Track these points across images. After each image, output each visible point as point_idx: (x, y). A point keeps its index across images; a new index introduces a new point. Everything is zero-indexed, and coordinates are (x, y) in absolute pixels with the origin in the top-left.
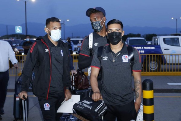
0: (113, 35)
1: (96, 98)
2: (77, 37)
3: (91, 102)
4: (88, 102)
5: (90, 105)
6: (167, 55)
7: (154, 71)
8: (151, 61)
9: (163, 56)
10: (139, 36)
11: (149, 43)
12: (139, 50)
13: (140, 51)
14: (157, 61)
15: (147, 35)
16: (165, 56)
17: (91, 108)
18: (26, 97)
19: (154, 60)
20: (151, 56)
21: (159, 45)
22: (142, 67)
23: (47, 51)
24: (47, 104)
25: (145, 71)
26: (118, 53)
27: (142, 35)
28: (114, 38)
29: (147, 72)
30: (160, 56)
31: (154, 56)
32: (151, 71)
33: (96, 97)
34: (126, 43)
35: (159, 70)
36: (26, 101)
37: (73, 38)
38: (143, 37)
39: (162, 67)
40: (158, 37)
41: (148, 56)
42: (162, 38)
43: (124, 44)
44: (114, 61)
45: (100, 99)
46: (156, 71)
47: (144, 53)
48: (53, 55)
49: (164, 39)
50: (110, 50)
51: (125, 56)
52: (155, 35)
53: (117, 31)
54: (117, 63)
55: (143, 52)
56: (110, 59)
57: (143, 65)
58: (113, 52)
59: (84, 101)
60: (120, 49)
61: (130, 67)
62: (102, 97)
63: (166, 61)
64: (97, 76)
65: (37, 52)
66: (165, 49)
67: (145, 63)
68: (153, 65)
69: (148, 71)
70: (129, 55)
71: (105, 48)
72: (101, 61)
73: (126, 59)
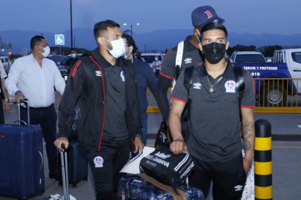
0: (213, 49)
1: (177, 150)
2: (153, 52)
3: (169, 156)
4: (163, 156)
5: (167, 160)
6: (297, 79)
7: (275, 106)
8: (271, 89)
9: (291, 81)
10: (252, 48)
11: (269, 60)
12: (251, 71)
13: (253, 74)
14: (280, 90)
15: (266, 47)
16: (295, 82)
17: (167, 165)
18: (67, 146)
19: (276, 88)
20: (271, 81)
21: (285, 64)
22: (257, 100)
23: (99, 73)
24: (98, 157)
25: (261, 106)
26: (219, 77)
27: (257, 47)
28: (213, 53)
29: (264, 108)
30: (285, 81)
31: (276, 81)
32: (271, 105)
33: (177, 147)
34: (231, 61)
35: (284, 103)
36: (66, 153)
37: (145, 52)
38: (260, 50)
39: (290, 98)
40: (283, 51)
41: (266, 81)
42: (289, 52)
43: (229, 63)
44: (212, 90)
45: (183, 150)
46: (280, 105)
47: (260, 77)
48: (108, 80)
49: (293, 54)
50: (204, 73)
51: (230, 82)
52: (280, 48)
53: (218, 42)
54: (216, 94)
55: (259, 74)
56: (205, 87)
57: (259, 96)
58: (210, 77)
59: (158, 154)
60: (221, 72)
61: (237, 100)
62: (186, 148)
63: (295, 90)
64: (180, 114)
65: (82, 76)
66: (294, 71)
67: (262, 92)
68: (274, 96)
69: (266, 106)
70: (236, 81)
71: (197, 69)
72: (190, 91)
73: (231, 87)
